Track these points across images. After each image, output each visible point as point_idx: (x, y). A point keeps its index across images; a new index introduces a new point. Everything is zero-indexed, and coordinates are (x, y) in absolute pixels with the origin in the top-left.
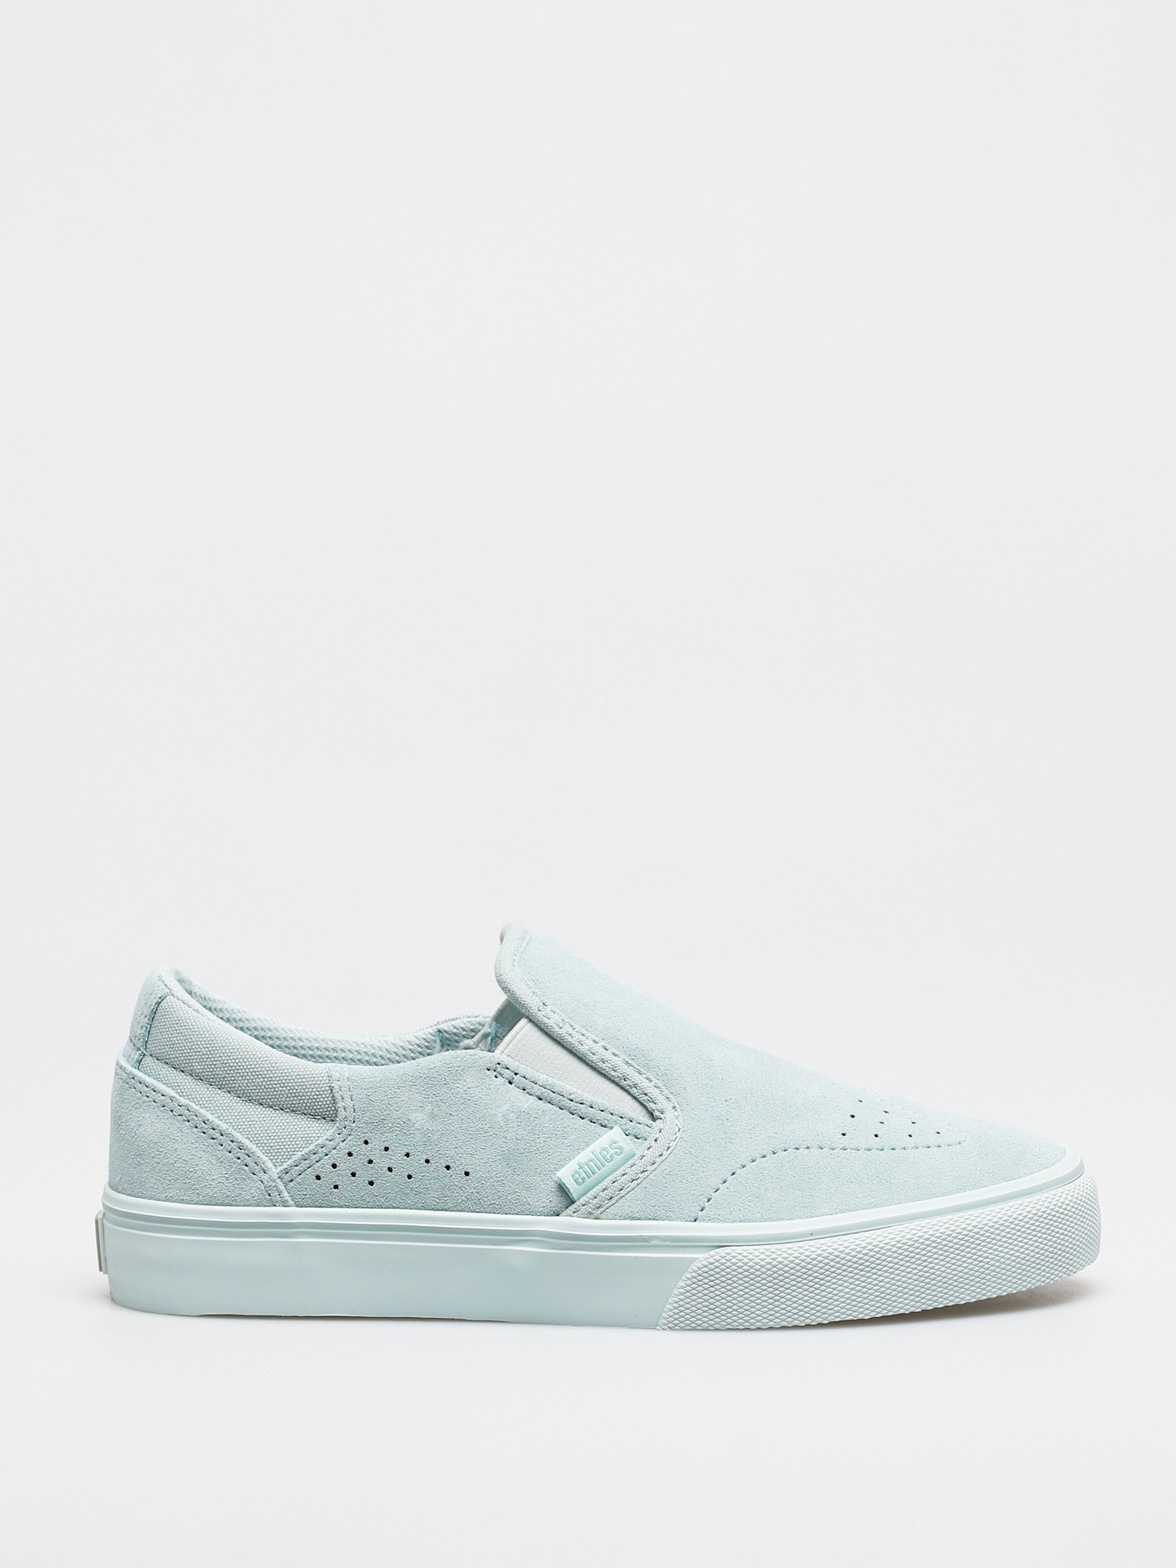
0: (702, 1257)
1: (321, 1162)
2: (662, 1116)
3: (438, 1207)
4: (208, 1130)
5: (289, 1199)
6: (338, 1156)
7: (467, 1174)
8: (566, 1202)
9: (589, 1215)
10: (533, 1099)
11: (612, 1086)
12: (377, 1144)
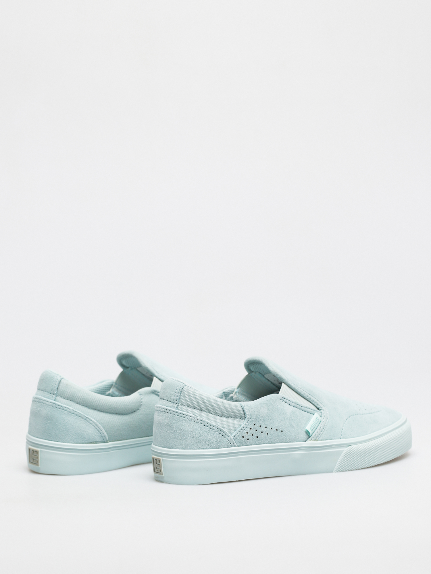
0: (346, 450)
1: (243, 432)
2: (322, 409)
3: (275, 442)
4: (209, 426)
5: (236, 444)
6: (248, 430)
7: (282, 431)
8: (308, 437)
9: (315, 440)
10: (292, 407)
11: (307, 401)
12: (258, 425)
